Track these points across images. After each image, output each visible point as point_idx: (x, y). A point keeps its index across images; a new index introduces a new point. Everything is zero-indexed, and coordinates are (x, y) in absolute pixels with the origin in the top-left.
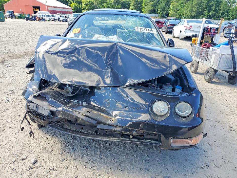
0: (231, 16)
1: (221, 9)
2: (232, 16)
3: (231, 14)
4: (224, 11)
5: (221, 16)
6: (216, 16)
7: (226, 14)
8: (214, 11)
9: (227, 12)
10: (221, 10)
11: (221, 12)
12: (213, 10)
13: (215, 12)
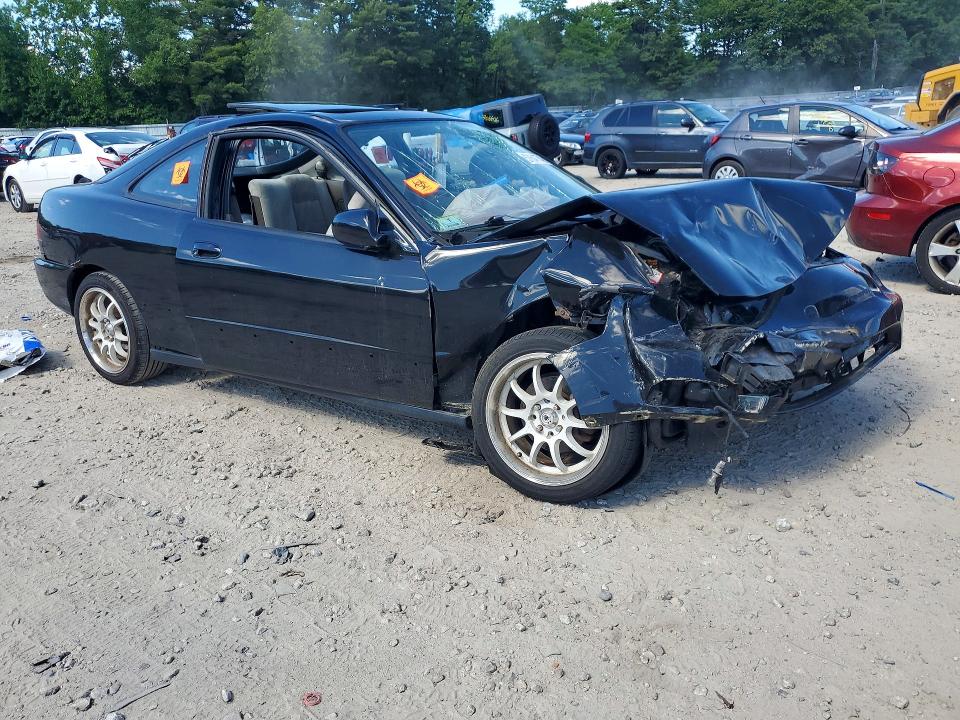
0: (89, 110)
1: (35, 85)
2: (92, 112)
3: (85, 104)
4: (54, 93)
5: (49, 112)
6: (27, 113)
7: (66, 105)
8: (9, 94)
9: (67, 95)
10: (38, 87)
11: (41, 94)
12: (7, 91)
13: (16, 99)
